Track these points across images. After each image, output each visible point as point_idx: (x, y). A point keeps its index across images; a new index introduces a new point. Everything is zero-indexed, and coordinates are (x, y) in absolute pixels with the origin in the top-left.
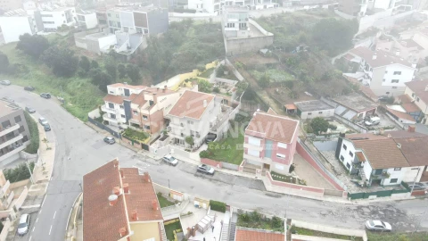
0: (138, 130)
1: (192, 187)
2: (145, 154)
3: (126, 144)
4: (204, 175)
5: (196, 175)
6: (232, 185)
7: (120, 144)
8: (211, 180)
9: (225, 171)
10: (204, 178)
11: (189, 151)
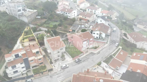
0: (37, 67)
1: (84, 67)
2: (53, 72)
3: (38, 77)
4: (79, 62)
5: (78, 64)
6: (89, 58)
7: (35, 79)
8: (83, 62)
9: (82, 57)
10: (81, 63)
11: (64, 60)
